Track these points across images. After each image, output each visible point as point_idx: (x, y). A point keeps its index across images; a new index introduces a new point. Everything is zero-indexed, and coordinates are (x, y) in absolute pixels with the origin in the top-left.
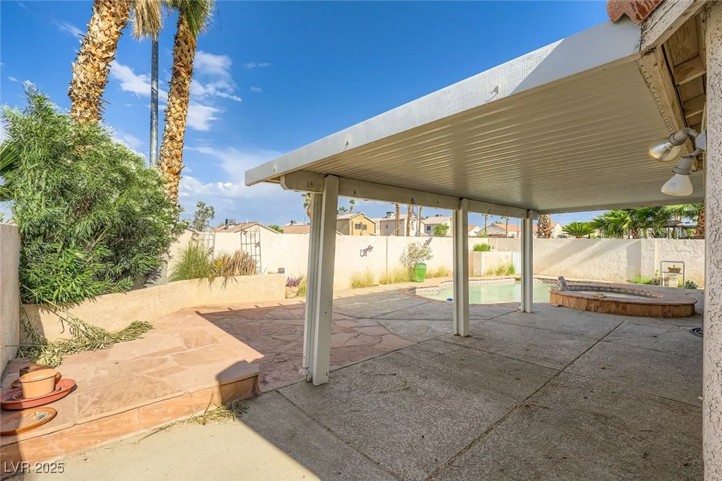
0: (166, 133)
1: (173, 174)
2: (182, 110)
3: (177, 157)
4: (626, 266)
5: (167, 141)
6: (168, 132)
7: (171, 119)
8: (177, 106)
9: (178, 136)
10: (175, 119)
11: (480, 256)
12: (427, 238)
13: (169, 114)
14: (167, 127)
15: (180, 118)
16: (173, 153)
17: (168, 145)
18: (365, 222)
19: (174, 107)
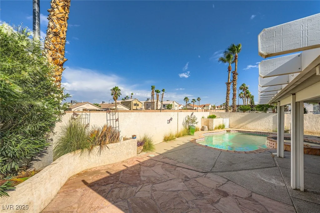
0: (50, 29)
1: (58, 65)
2: (64, 13)
3: (61, 51)
4: (272, 124)
5: (51, 36)
6: (52, 29)
7: (54, 18)
8: (60, 8)
9: (61, 34)
10: (58, 19)
11: (213, 121)
12: (192, 113)
13: (52, 13)
14: (51, 24)
15: (63, 19)
16: (57, 47)
17: (52, 39)
18: (138, 103)
19: (57, 8)
